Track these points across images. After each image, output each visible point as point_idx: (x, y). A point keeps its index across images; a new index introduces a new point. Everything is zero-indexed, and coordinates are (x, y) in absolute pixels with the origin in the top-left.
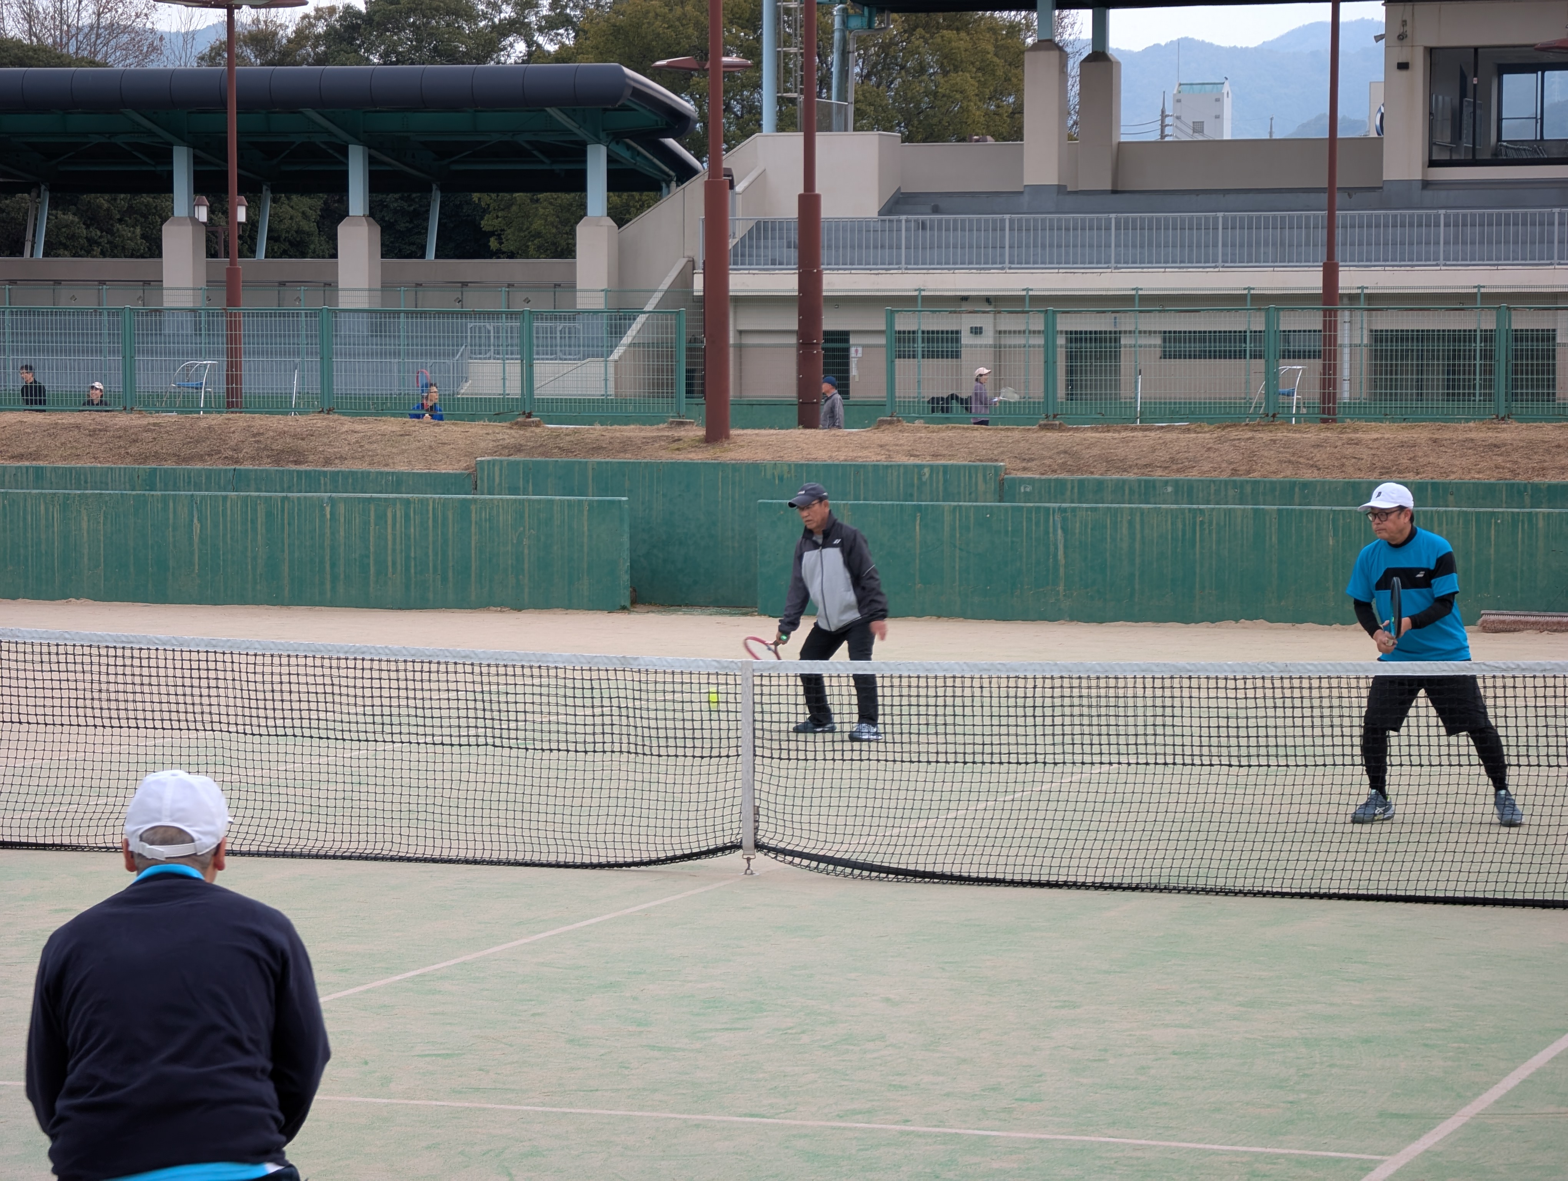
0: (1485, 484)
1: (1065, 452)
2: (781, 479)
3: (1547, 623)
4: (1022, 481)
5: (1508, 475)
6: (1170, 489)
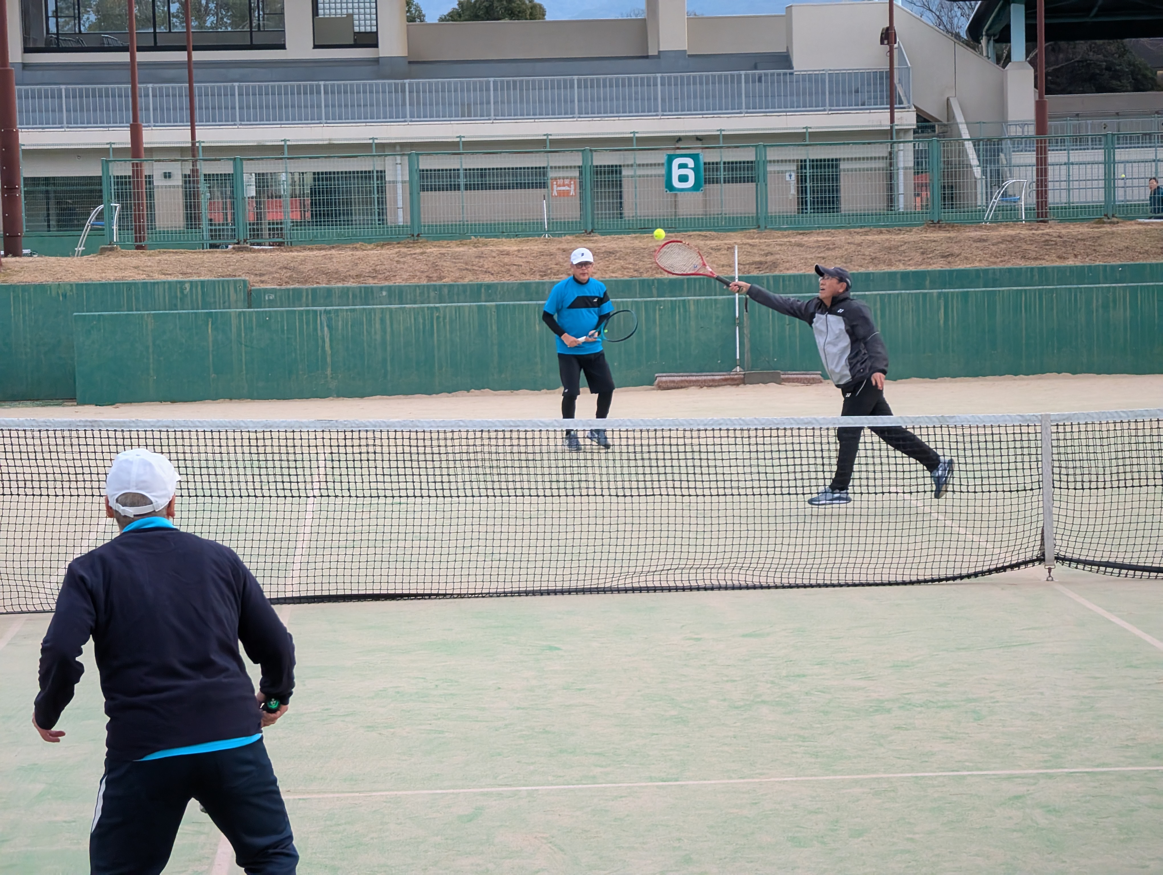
0: (621, 281)
1: (286, 268)
2: (65, 296)
3: (705, 381)
4: (266, 291)
5: (636, 274)
6: (384, 293)
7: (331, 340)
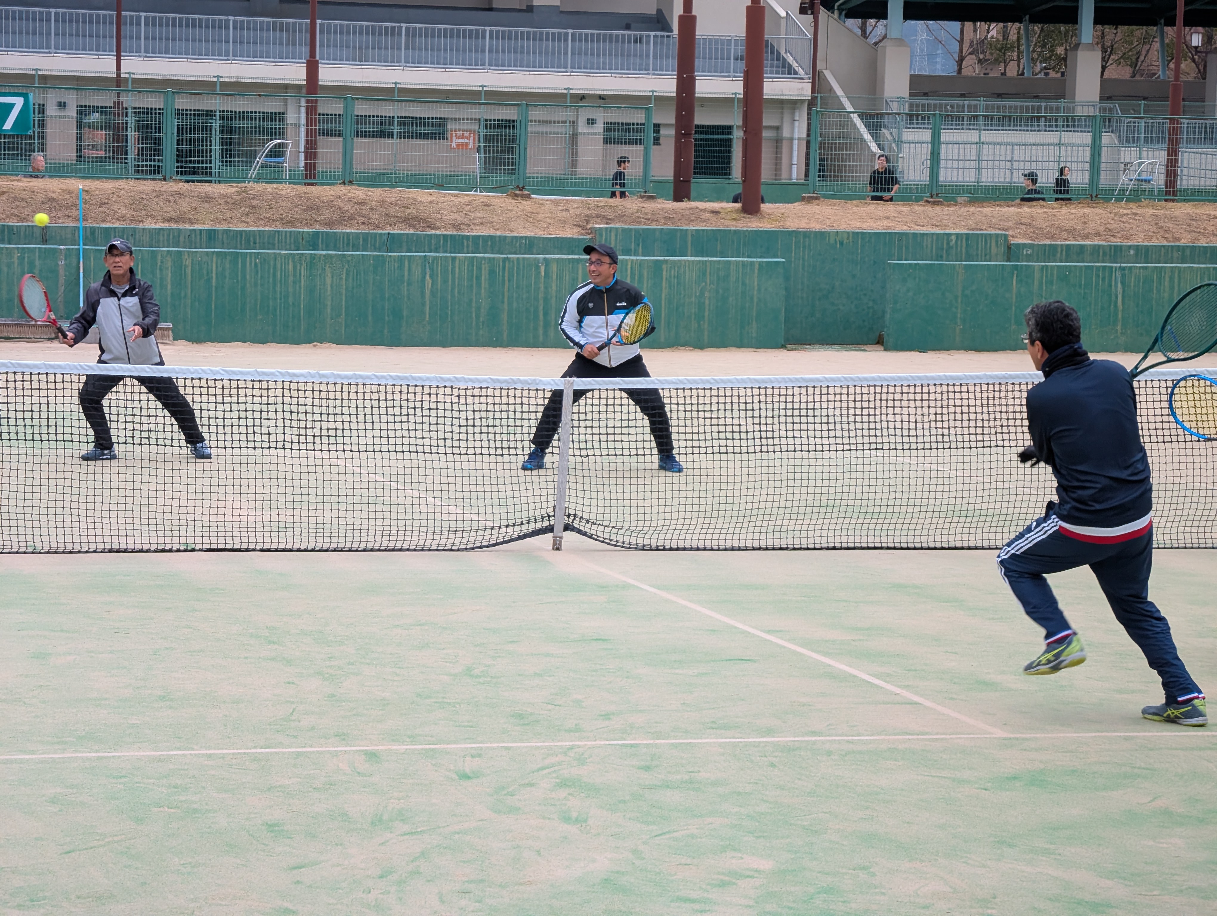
4: (1025, 246)
6: (1132, 252)
7: (1123, 297)
